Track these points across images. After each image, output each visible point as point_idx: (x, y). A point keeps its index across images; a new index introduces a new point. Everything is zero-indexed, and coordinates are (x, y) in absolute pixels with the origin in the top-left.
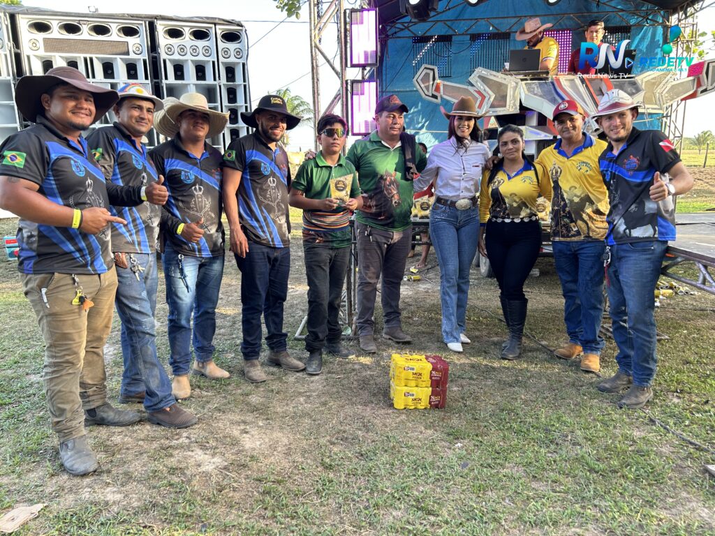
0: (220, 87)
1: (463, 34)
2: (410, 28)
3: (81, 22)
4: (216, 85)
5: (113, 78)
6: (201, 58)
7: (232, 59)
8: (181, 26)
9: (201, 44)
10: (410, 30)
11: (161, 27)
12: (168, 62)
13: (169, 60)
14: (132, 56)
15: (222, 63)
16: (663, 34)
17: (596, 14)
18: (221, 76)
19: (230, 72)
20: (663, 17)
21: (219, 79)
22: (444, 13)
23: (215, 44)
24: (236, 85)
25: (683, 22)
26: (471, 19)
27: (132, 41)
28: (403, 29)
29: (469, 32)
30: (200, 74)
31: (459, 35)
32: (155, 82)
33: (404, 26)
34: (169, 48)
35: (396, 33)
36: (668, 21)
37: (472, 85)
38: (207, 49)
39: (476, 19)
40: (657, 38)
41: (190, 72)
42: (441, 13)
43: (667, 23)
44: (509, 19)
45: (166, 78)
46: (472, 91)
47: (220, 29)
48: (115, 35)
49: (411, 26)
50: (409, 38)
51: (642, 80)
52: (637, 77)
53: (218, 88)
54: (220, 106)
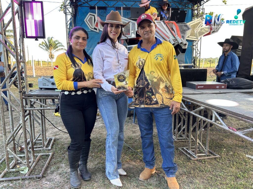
1: (111, 7)
20: (191, 5)
25: (199, 8)
28: (84, 3)
33: (85, 1)
35: (81, 4)
36: (193, 7)
39: (117, 1)
44: (131, 2)
49: (88, 2)
50: (87, 7)
51: (189, 25)
52: (187, 24)
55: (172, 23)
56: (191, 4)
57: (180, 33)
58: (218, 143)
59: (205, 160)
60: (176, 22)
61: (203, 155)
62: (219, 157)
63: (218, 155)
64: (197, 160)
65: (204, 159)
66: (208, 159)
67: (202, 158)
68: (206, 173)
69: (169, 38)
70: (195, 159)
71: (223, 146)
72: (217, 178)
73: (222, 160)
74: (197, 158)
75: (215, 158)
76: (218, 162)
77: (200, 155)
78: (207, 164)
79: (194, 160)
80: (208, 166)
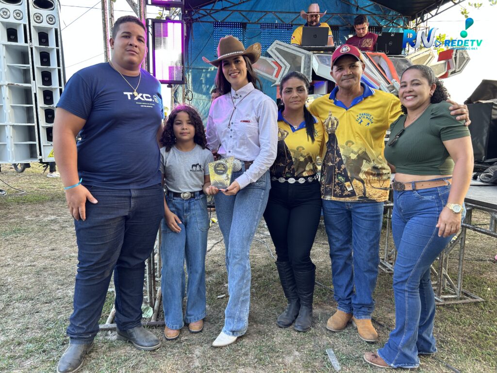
0: (32, 49)
1: (255, 23)
4: (27, 47)
6: (12, 20)
7: (45, 24)
9: (12, 7)
10: (211, 16)
15: (33, 26)
18: (32, 39)
19: (43, 37)
20: (404, 21)
21: (31, 42)
22: (239, 5)
23: (27, 8)
24: (49, 49)
25: (419, 26)
26: (261, 12)
28: (205, 16)
29: (260, 22)
30: (11, 36)
31: (252, 23)
33: (207, 12)
35: (199, 18)
37: (270, 57)
38: (18, 13)
39: (265, 12)
42: (237, 4)
43: (408, 26)
44: (291, 15)
49: (212, 13)
50: (211, 22)
51: (410, 59)
52: (406, 57)
53: (29, 50)
54: (31, 67)
55: (380, 57)
56: (403, 18)
57: (396, 74)
58: (475, 279)
59: (459, 306)
60: (387, 54)
61: (452, 298)
62: (483, 302)
63: (481, 299)
64: (443, 305)
65: (456, 304)
66: (463, 304)
67: (453, 302)
68: (465, 326)
69: (379, 84)
70: (440, 304)
71: (485, 284)
72: (487, 336)
73: (489, 306)
74: (442, 302)
75: (476, 304)
76: (482, 309)
77: (446, 297)
78: (462, 313)
79: (438, 306)
80: (465, 316)
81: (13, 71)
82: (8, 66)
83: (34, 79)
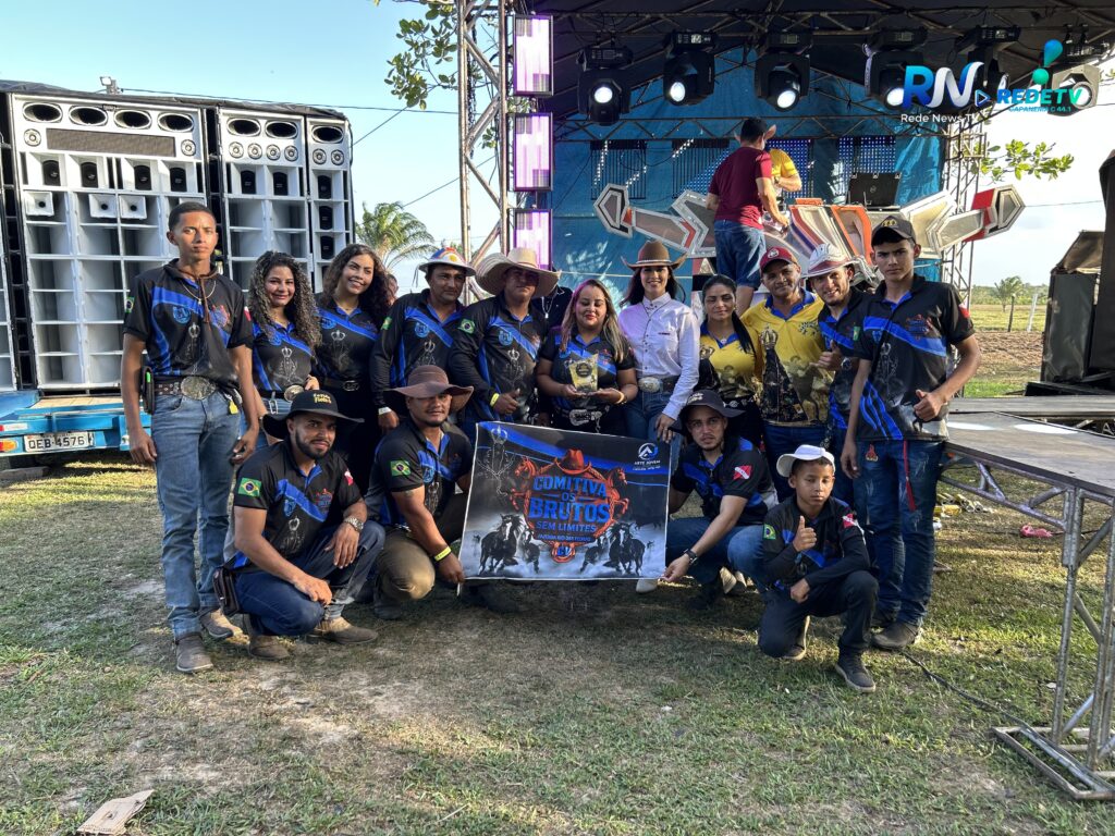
0: (309, 204)
1: (661, 139)
2: (587, 128)
3: (106, 108)
4: (303, 202)
5: (150, 189)
6: (282, 162)
7: (328, 166)
8: (255, 118)
9: (284, 143)
10: (586, 131)
11: (224, 119)
12: (233, 168)
13: (236, 165)
14: (180, 157)
15: (313, 170)
16: (940, 147)
17: (847, 118)
18: (311, 190)
19: (325, 183)
20: (939, 125)
21: (309, 194)
23: (304, 143)
24: (332, 203)
25: (967, 132)
26: (674, 119)
27: (180, 136)
28: (575, 130)
29: (671, 136)
30: (280, 185)
31: (657, 139)
32: (213, 196)
33: (579, 125)
34: (236, 147)
36: (946, 130)
37: (677, 214)
38: (291, 151)
39: (681, 119)
40: (931, 154)
41: (266, 183)
43: (945, 133)
44: (727, 121)
45: (230, 191)
46: (677, 222)
47: (311, 123)
48: (155, 128)
49: (587, 126)
50: (585, 141)
51: (910, 213)
53: (306, 206)
54: (308, 233)
55: (855, 212)
60: (867, 207)
73: (956, 577)
81: (280, 238)
82: (275, 232)
83: (311, 251)
